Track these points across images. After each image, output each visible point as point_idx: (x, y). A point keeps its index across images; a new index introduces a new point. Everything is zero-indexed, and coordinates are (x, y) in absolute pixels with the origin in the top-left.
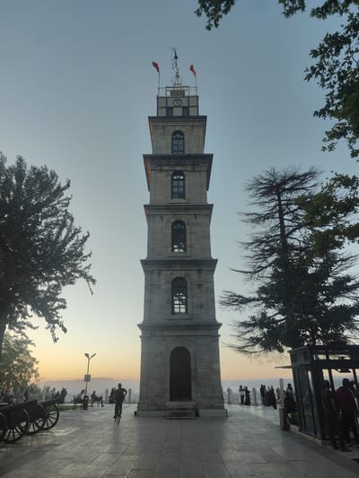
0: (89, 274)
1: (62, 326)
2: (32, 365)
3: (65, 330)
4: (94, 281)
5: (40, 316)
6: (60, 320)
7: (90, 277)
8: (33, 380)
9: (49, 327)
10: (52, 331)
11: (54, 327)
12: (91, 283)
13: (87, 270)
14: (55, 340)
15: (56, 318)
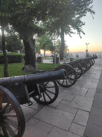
0: (92, 10)
1: (83, 32)
2: (67, 48)
3: (84, 34)
4: (94, 13)
5: (75, 29)
6: (82, 30)
7: (93, 11)
8: (67, 52)
9: (78, 33)
10: (79, 35)
11: (80, 33)
12: (93, 14)
13: (91, 8)
14: (81, 38)
15: (80, 30)
